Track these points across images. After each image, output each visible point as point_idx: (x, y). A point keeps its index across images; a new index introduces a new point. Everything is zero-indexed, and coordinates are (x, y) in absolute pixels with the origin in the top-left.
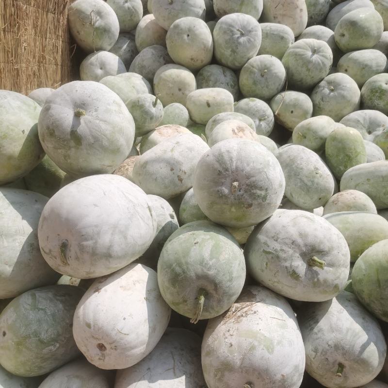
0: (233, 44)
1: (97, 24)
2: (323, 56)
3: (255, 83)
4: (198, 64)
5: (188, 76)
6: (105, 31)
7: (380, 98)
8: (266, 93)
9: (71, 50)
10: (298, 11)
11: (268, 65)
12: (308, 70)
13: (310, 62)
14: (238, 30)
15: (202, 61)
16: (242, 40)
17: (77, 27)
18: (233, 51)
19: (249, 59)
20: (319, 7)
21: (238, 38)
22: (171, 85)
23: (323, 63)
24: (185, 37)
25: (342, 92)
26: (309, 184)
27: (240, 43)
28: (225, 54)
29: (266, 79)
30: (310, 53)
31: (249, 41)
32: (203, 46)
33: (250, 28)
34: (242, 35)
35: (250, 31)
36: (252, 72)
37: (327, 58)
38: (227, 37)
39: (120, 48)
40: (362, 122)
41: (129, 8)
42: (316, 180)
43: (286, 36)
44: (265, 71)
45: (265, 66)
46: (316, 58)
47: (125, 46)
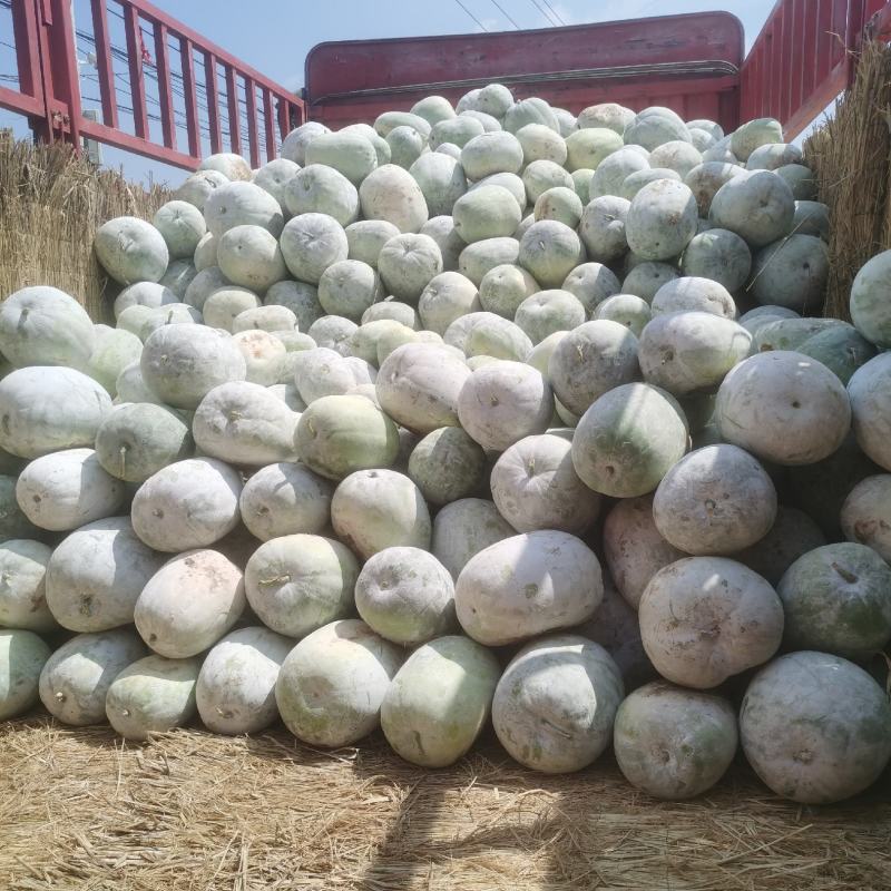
0: (302, 251)
1: (130, 249)
2: (420, 252)
3: (332, 296)
4: (262, 282)
5: (247, 298)
6: (142, 256)
7: (493, 295)
8: (349, 307)
9: (101, 286)
10: (406, 200)
11: (346, 272)
12: (403, 272)
13: (403, 262)
14: (304, 234)
15: (267, 278)
16: (311, 245)
17: (105, 255)
18: (303, 260)
19: (327, 267)
21: (306, 243)
23: (421, 261)
24: (236, 249)
25: (445, 294)
26: (316, 382)
27: (309, 249)
28: (295, 265)
29: (346, 290)
30: (403, 251)
31: (322, 245)
32: (261, 259)
33: (320, 230)
34: (312, 239)
35: (321, 233)
36: (328, 283)
37: (425, 254)
38: (292, 244)
39: (177, 277)
41: (181, 225)
42: (323, 377)
43: (382, 234)
44: (343, 280)
45: (342, 273)
46: (411, 256)
47: (183, 274)
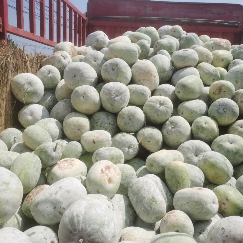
0: (112, 101)
1: (28, 90)
2: (166, 107)
3: (125, 124)
4: (91, 112)
6: (34, 93)
7: (202, 132)
8: (133, 129)
9: (13, 104)
10: (153, 77)
11: (133, 114)
12: (158, 115)
13: (159, 111)
14: (114, 93)
15: (93, 111)
16: (117, 98)
17: (16, 92)
18: (112, 105)
19: (122, 109)
20: (166, 73)
21: (114, 97)
22: (73, 127)
23: (166, 111)
24: (82, 98)
25: (179, 129)
26: (149, 209)
27: (115, 101)
28: (108, 106)
29: (132, 122)
30: (158, 105)
31: (121, 99)
32: (93, 103)
33: (121, 92)
34: (117, 95)
35: (121, 93)
36: (123, 118)
37: (169, 108)
38: (108, 97)
39: (46, 99)
40: (191, 149)
41: (51, 77)
42: (153, 206)
43: (145, 93)
44: (131, 117)
45: (131, 114)
46: (162, 108)
47: (49, 98)
